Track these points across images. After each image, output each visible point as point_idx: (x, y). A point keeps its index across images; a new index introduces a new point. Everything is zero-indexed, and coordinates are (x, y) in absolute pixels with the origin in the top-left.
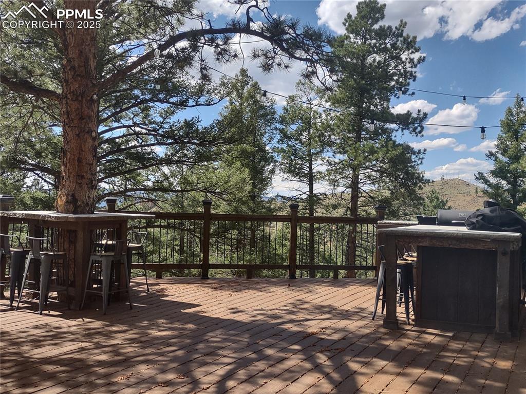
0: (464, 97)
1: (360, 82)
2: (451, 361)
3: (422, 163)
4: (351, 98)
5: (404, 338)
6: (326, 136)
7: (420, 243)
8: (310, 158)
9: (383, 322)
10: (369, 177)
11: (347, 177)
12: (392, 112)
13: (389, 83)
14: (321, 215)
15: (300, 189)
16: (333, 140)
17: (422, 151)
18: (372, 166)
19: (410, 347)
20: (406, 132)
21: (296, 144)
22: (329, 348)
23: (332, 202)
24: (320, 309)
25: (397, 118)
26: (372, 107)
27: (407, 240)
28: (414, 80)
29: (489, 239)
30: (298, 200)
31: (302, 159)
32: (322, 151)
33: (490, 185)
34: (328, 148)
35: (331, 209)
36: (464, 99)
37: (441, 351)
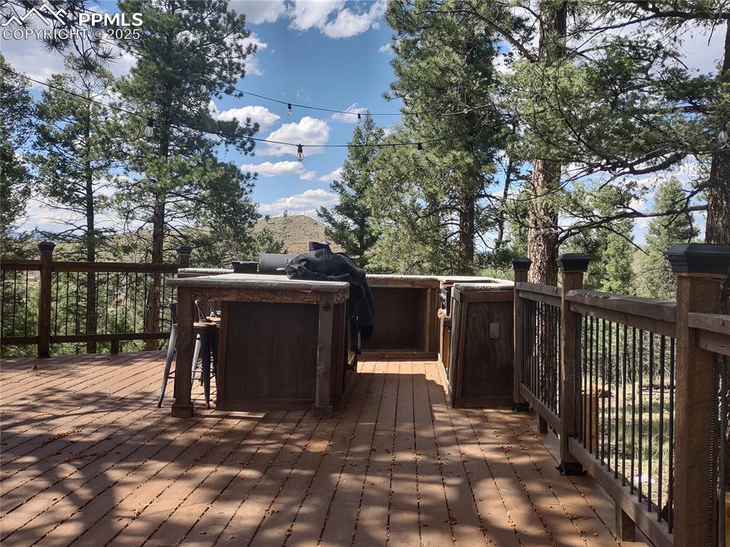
0: (290, 105)
1: (164, 68)
2: (253, 450)
3: (251, 191)
4: (152, 89)
5: (198, 427)
6: (113, 143)
7: (223, 297)
8: (88, 174)
9: (171, 409)
10: (180, 207)
11: (148, 206)
12: (212, 117)
13: (207, 76)
14: (107, 261)
15: (71, 222)
16: (125, 150)
17: (252, 175)
18: (184, 192)
19: (204, 439)
20: (231, 147)
21: (65, 152)
22: (83, 455)
23: (123, 242)
24: (81, 399)
25: (219, 127)
26: (184, 107)
27: (208, 294)
28: (242, 76)
29: (309, 289)
30: (68, 238)
31: (74, 175)
32: (107, 165)
33: (334, 224)
34: (117, 162)
35: (122, 254)
36: (290, 108)
37: (244, 439)
